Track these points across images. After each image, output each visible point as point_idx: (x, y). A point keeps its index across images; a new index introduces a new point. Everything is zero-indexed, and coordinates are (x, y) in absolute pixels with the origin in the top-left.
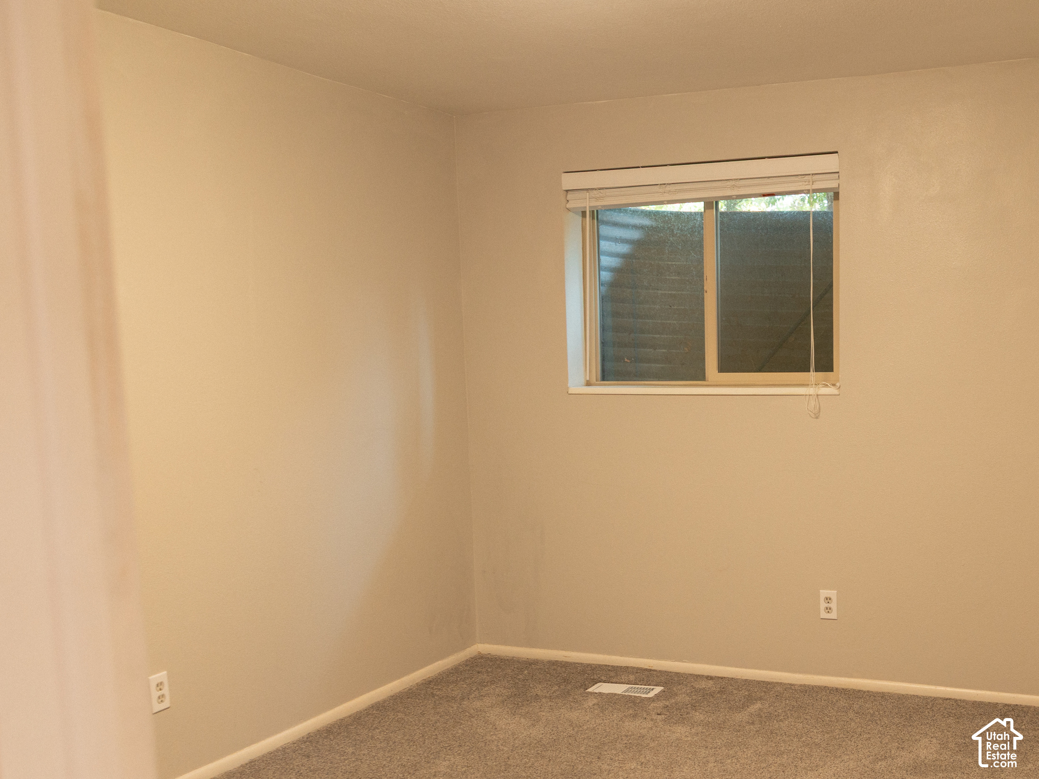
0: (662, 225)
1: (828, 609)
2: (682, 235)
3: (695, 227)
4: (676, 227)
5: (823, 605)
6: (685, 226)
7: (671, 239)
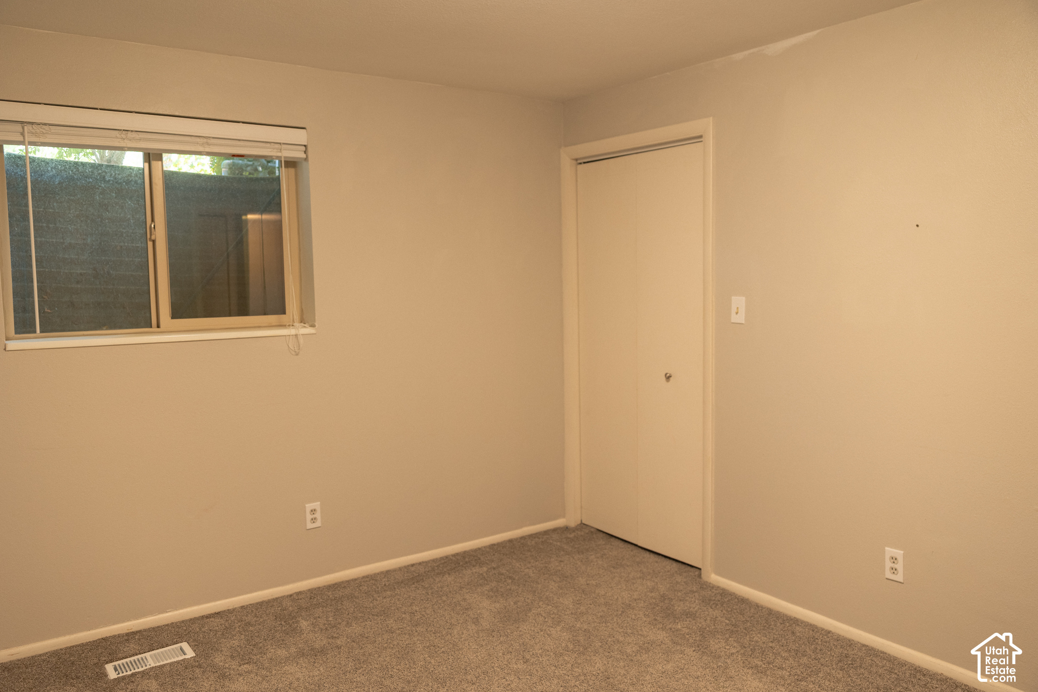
0: (90, 170)
1: (314, 519)
2: (116, 182)
3: (131, 176)
4: (109, 174)
5: (309, 517)
6: (119, 174)
7: (102, 185)
